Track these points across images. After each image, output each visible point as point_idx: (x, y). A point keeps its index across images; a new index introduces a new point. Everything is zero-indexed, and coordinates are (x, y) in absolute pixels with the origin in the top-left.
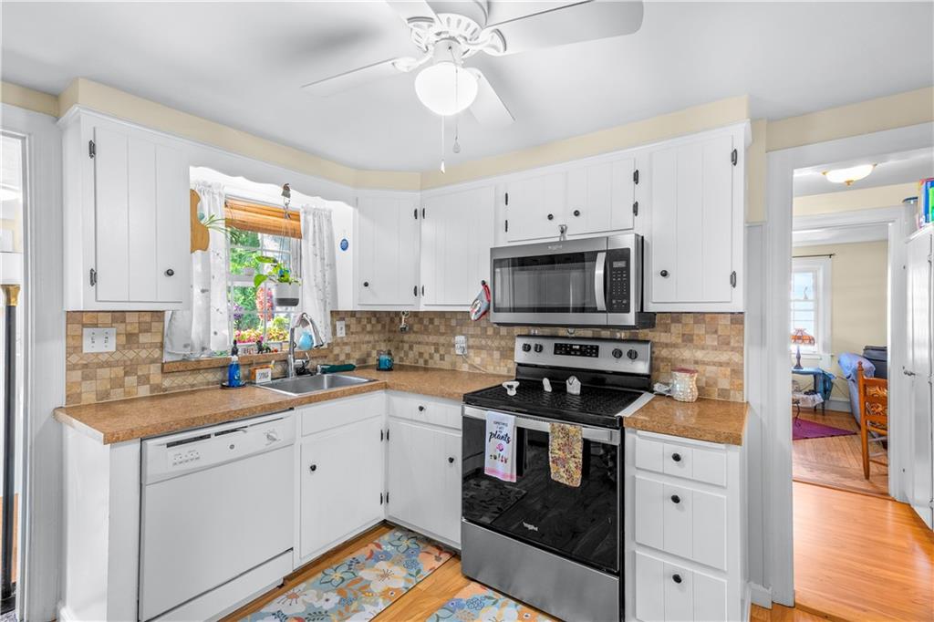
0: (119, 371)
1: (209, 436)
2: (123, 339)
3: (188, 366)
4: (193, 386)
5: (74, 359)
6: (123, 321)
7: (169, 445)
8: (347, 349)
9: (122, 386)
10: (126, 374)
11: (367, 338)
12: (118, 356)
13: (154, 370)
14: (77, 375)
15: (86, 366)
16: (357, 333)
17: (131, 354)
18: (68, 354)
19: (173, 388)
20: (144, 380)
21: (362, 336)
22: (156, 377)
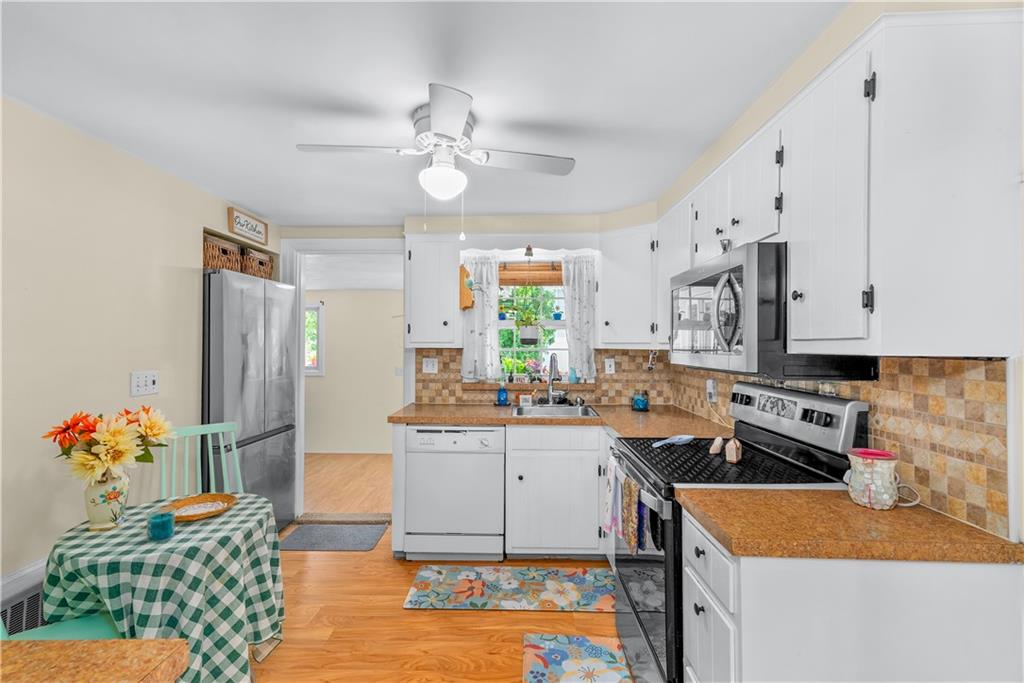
0: (440, 386)
1: (440, 432)
2: (441, 365)
3: (480, 386)
4: (481, 401)
5: (420, 376)
6: (442, 355)
7: (419, 431)
8: (618, 386)
9: (440, 395)
10: (443, 388)
11: (644, 376)
12: (439, 376)
13: (458, 387)
14: (421, 385)
15: (424, 381)
16: (630, 371)
17: (446, 376)
18: (417, 373)
19: (468, 401)
20: (452, 393)
21: (636, 375)
22: (459, 393)
